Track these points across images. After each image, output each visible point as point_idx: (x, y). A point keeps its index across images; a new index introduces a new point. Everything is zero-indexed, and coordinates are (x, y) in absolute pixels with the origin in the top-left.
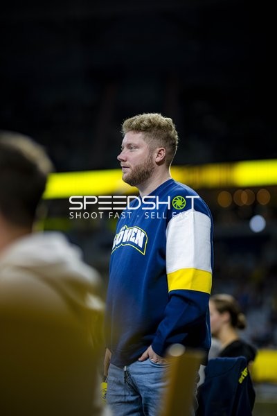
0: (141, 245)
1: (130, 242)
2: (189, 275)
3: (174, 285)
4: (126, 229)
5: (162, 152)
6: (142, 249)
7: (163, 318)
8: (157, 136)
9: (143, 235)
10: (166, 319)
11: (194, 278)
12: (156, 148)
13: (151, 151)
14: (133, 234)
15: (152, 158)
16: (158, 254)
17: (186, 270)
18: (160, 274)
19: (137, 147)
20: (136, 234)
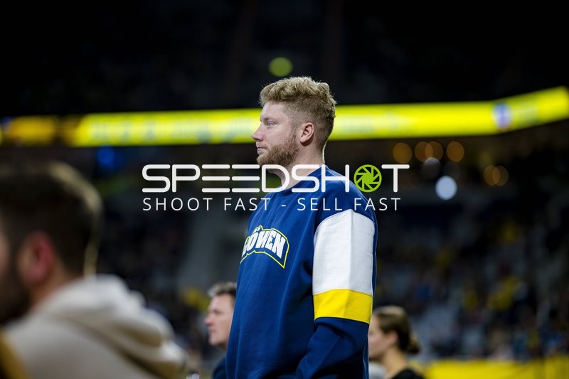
0: (280, 254)
1: (265, 249)
2: (343, 299)
3: (321, 311)
4: (261, 230)
5: (309, 129)
6: (281, 260)
7: (305, 353)
8: (303, 107)
9: (283, 241)
10: (310, 354)
11: (349, 303)
12: (301, 123)
13: (295, 126)
14: (271, 239)
15: (295, 137)
16: (302, 268)
17: (338, 292)
18: (304, 294)
19: (275, 123)
20: (274, 239)
